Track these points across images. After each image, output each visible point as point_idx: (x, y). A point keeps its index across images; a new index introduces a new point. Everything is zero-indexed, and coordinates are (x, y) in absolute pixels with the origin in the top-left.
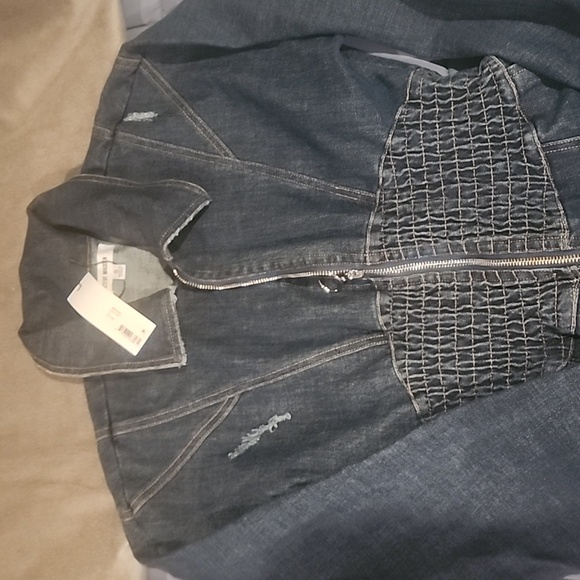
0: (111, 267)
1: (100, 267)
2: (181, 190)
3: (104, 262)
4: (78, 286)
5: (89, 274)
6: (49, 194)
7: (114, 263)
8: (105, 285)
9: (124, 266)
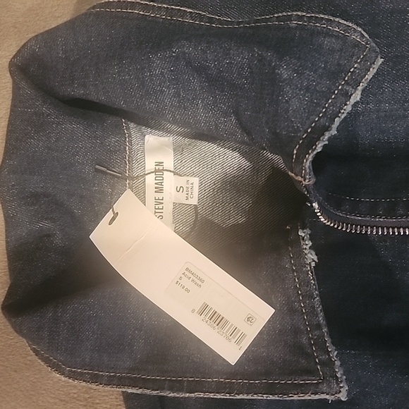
0: (170, 181)
1: (150, 180)
2: (328, 34)
3: (159, 171)
4: (110, 215)
5: (128, 191)
6: (50, 35)
7: (175, 174)
8: (159, 213)
9: (196, 181)
